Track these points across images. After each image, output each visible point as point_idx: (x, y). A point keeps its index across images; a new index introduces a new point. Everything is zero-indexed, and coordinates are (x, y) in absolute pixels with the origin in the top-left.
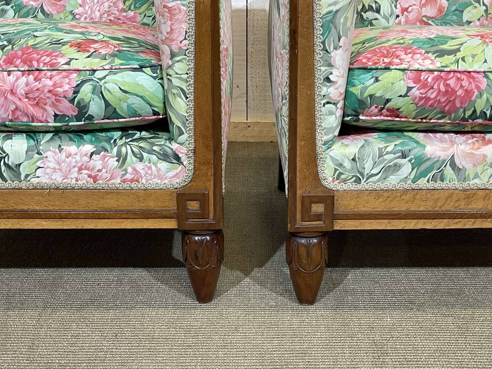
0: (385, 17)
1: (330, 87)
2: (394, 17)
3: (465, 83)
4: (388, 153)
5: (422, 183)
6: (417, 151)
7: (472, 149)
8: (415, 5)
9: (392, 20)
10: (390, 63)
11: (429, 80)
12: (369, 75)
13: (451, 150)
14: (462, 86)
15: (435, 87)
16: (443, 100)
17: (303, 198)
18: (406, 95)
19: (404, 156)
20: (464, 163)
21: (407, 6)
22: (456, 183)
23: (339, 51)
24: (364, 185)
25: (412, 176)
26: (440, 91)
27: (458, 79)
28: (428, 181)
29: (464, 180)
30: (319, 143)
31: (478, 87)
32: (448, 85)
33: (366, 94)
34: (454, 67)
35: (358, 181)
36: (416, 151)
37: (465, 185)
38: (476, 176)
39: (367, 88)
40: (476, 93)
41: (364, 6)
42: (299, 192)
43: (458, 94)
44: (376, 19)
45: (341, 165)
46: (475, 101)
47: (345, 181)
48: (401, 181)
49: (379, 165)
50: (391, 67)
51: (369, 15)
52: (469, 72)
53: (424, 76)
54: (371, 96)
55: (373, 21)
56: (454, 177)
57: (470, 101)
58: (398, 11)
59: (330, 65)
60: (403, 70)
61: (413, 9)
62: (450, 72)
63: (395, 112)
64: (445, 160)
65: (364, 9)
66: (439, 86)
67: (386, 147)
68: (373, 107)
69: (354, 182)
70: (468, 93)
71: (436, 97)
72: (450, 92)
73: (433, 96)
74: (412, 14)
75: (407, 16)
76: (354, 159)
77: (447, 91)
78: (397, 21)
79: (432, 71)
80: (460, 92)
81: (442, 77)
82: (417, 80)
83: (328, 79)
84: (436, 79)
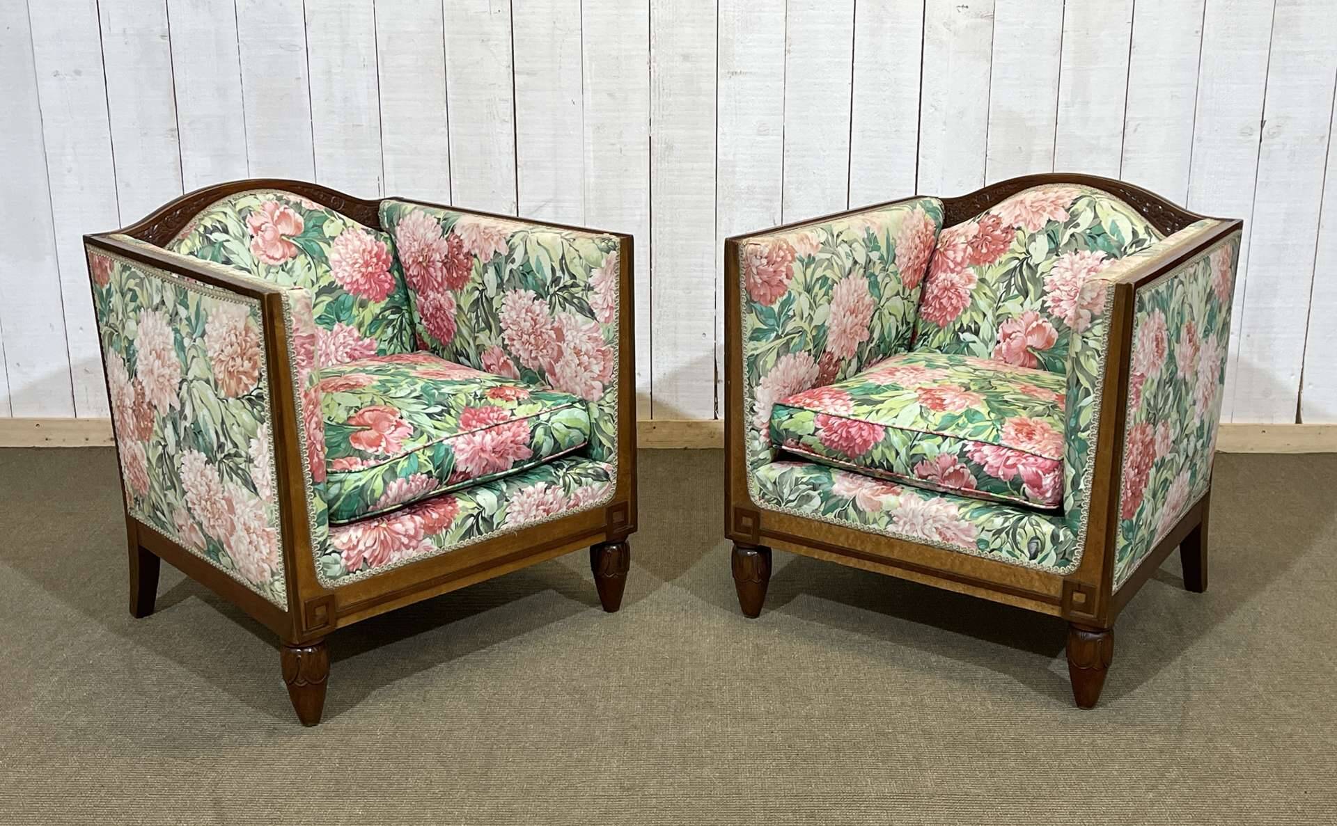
0: (983, 341)
1: (753, 416)
2: (994, 342)
3: (865, 433)
4: (802, 483)
5: (830, 516)
6: (826, 487)
7: (872, 495)
8: (1019, 331)
9: (991, 345)
10: (809, 405)
11: (835, 425)
12: (786, 412)
13: (854, 492)
14: (861, 436)
15: (839, 432)
16: (844, 445)
17: (736, 509)
18: (813, 435)
19: (814, 489)
20: (864, 506)
21: (1009, 332)
22: (858, 523)
23: (760, 388)
24: (783, 508)
25: (822, 509)
26: (841, 437)
27: (861, 429)
28: (835, 517)
29: (865, 523)
30: (748, 463)
31: (875, 439)
32: (848, 432)
33: (781, 428)
34: (862, 418)
35: (779, 503)
36: (824, 486)
37: (866, 527)
38: (875, 521)
39: (782, 422)
40: (873, 444)
41: (962, 325)
42: (733, 503)
43: (857, 441)
44: (974, 342)
45: (765, 486)
46: (872, 451)
47: (769, 501)
48: (813, 512)
49: (795, 492)
50: (805, 408)
51: (967, 336)
52: (873, 424)
53: (832, 420)
54: (786, 430)
55: (970, 344)
56: (857, 518)
57: (867, 450)
58: (999, 336)
59: (753, 398)
60: (816, 412)
61: (1016, 337)
62: (856, 421)
63: (808, 447)
64: (847, 500)
65: (962, 329)
66: (842, 431)
67: (802, 478)
68: (790, 440)
69: (776, 503)
70: (866, 442)
71: (839, 441)
72: (849, 438)
73: (836, 440)
74: (1015, 341)
75: (1009, 344)
76: (775, 483)
77: (847, 437)
78: (997, 347)
79: (841, 418)
80: (859, 440)
81: (847, 424)
82: (825, 423)
83: (752, 409)
84: (841, 425)
